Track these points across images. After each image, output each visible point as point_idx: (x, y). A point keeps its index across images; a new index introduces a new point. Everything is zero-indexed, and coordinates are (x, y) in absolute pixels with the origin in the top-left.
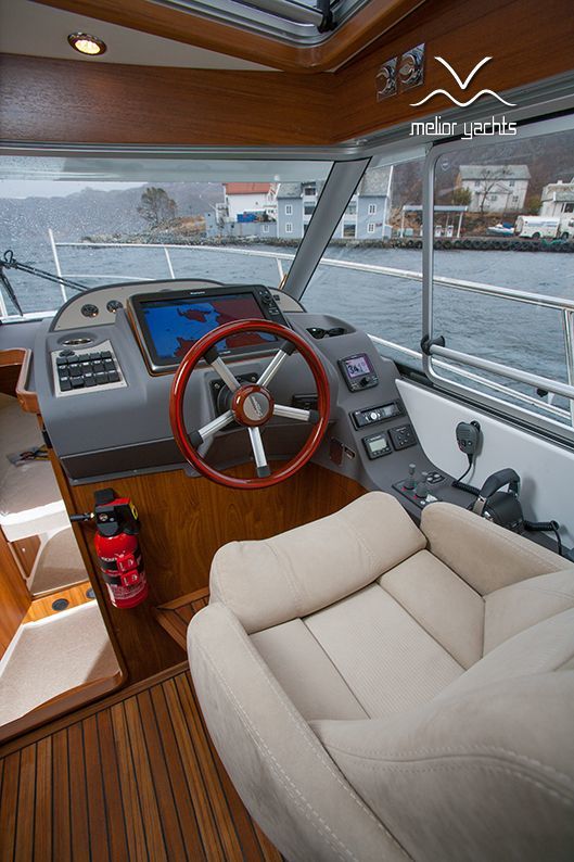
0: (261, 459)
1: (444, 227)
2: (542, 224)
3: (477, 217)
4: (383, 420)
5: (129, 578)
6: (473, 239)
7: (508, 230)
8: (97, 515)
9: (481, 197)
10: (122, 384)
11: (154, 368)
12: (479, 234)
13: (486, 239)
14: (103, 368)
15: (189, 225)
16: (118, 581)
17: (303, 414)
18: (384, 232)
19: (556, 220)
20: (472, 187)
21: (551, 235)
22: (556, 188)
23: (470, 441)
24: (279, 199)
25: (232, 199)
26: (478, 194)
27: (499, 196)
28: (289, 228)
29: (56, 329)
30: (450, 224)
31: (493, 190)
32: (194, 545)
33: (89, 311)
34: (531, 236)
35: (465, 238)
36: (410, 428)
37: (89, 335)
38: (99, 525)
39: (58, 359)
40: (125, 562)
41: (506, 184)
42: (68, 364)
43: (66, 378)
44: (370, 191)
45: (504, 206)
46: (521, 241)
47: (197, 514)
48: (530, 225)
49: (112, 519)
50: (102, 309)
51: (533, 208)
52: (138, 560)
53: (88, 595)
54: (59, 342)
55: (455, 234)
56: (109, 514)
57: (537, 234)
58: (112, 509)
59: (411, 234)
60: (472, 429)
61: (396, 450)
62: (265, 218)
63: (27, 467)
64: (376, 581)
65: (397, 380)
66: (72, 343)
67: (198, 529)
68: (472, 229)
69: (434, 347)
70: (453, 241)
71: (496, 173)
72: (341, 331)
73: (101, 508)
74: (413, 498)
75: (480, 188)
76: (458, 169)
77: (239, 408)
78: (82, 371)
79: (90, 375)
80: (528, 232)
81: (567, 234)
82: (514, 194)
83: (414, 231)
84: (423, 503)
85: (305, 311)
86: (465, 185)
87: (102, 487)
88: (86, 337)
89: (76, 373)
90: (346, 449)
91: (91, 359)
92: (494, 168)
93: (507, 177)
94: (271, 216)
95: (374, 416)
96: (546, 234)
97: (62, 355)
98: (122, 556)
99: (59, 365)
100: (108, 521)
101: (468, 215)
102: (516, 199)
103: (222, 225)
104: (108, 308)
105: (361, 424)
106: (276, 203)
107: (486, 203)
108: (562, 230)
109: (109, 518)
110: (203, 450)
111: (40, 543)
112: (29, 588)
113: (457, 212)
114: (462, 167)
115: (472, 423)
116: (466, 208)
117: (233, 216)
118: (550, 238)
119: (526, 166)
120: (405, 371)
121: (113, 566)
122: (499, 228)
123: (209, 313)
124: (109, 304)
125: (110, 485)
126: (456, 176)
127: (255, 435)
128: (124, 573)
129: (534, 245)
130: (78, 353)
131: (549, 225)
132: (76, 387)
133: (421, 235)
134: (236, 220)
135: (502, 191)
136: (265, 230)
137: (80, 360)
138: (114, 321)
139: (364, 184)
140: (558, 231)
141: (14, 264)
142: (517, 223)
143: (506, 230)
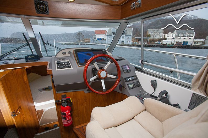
0: (104, 87)
1: (144, 42)
2: (167, 42)
3: (152, 40)
4: (132, 80)
5: (68, 118)
6: (151, 45)
7: (160, 43)
8: (62, 101)
9: (153, 36)
10: (72, 68)
11: (79, 65)
12: (153, 44)
13: (155, 45)
14: (67, 65)
15: (87, 40)
16: (65, 119)
17: (114, 77)
18: (131, 43)
19: (171, 41)
20: (151, 34)
21: (170, 44)
23: (154, 84)
24: (107, 35)
25: (96, 35)
26: (152, 35)
27: (157, 36)
28: (109, 42)
29: (56, 57)
30: (146, 41)
31: (156, 34)
32: (84, 111)
33: (64, 53)
34: (165, 44)
35: (150, 44)
36: (139, 82)
37: (64, 58)
38: (62, 103)
40: (68, 113)
41: (159, 33)
42: (59, 63)
43: (59, 66)
44: (127, 34)
45: (158, 38)
46: (163, 45)
47: (86, 102)
48: (165, 42)
49: (66, 102)
50: (67, 53)
51: (165, 38)
52: (71, 113)
54: (57, 59)
55: (147, 44)
56: (65, 101)
57: (166, 44)
58: (66, 99)
59: (137, 43)
60: (155, 81)
61: (136, 87)
62: (104, 39)
63: (43, 92)
64: (133, 118)
65: (135, 71)
66: (60, 60)
67: (86, 106)
68: (151, 43)
69: (144, 63)
70: (147, 45)
72: (122, 60)
73: (63, 99)
74: (141, 98)
75: (153, 34)
76: (147, 30)
77: (99, 74)
79: (64, 66)
81: (173, 44)
84: (143, 100)
85: (113, 56)
86: (149, 33)
87: (64, 94)
88: (63, 59)
89: (61, 66)
90: (123, 87)
91: (65, 63)
92: (155, 30)
93: (159, 32)
94: (105, 39)
95: (130, 79)
96: (169, 44)
97: (58, 62)
98: (67, 112)
99: (57, 64)
100: (64, 102)
101: (150, 40)
102: (161, 36)
103: (94, 40)
105: (127, 80)
106: (106, 36)
107: (154, 37)
108: (172, 43)
109: (65, 102)
110: (90, 84)
111: (43, 112)
112: (39, 124)
113: (147, 39)
114: (148, 29)
115: (155, 80)
116: (150, 38)
117: (97, 39)
118: (169, 45)
120: (137, 69)
121: (65, 114)
122: (157, 42)
123: (92, 54)
124: (69, 52)
125: (65, 94)
127: (103, 82)
128: (67, 116)
129: (165, 46)
130: (61, 62)
131: (169, 42)
132: (61, 68)
133: (139, 43)
134: (97, 40)
135: (158, 35)
136: (103, 42)
137: (62, 63)
138: (69, 56)
139: (126, 33)
140: (171, 43)
141: (48, 44)
142: (162, 41)
143: (159, 43)
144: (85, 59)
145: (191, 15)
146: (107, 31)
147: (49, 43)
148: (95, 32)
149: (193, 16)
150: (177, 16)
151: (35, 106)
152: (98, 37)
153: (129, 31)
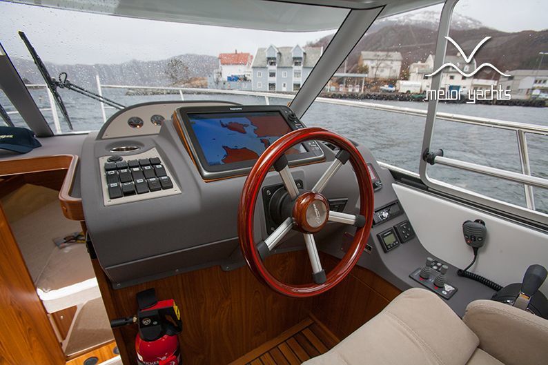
1: (354, 86)
2: (410, 86)
3: (373, 80)
6: (371, 93)
9: (375, 70)
10: (176, 190)
11: (206, 173)
12: (375, 91)
13: (379, 93)
14: (152, 175)
15: (197, 82)
19: (419, 83)
20: (369, 64)
21: (417, 92)
22: (418, 66)
24: (253, 67)
25: (224, 67)
26: (373, 68)
27: (385, 69)
28: (260, 86)
29: (103, 137)
30: (357, 84)
31: (382, 65)
33: (135, 123)
34: (405, 92)
35: (367, 92)
36: (408, 223)
37: (135, 143)
38: (141, 329)
39: (106, 164)
41: (389, 63)
42: (117, 169)
43: (115, 185)
45: (388, 75)
46: (399, 95)
47: (229, 302)
48: (405, 86)
49: (155, 323)
50: (147, 121)
51: (405, 76)
53: (115, 352)
54: (107, 148)
55: (360, 90)
56: (153, 318)
57: (408, 92)
58: (156, 313)
59: (334, 90)
61: (403, 243)
62: (245, 79)
63: (69, 249)
65: (393, 184)
66: (119, 150)
67: (228, 315)
68: (370, 88)
70: (360, 94)
71: (383, 56)
73: (145, 312)
74: (434, 288)
75: (374, 64)
76: (360, 53)
78: (133, 176)
79: (142, 181)
80: (403, 90)
81: (425, 91)
82: (394, 68)
83: (336, 89)
84: (445, 293)
86: (365, 63)
88: (132, 145)
89: (126, 179)
91: (140, 164)
92: (380, 54)
93: (389, 58)
94: (249, 78)
95: (385, 214)
96: (414, 91)
97: (110, 160)
99: (107, 170)
100: (151, 324)
101: (367, 80)
102: (395, 71)
103: (217, 82)
104: (152, 121)
105: (376, 221)
106: (252, 70)
107: (378, 73)
108: (423, 89)
109: (153, 321)
111: (76, 310)
112: (64, 350)
113: (361, 77)
114: (362, 52)
116: (366, 75)
117: (225, 78)
119: (399, 53)
122: (386, 87)
123: (248, 126)
124: (153, 117)
126: (359, 57)
127: (311, 241)
129: (405, 98)
130: (126, 159)
131: (415, 86)
132: (127, 194)
133: (340, 90)
134: (227, 80)
135: (386, 66)
136: (244, 85)
137: (130, 166)
138: (158, 132)
139: (305, 60)
140: (421, 91)
141: (68, 85)
142: (397, 84)
143: (391, 89)
144: (225, 148)
145: (466, 17)
146: (252, 57)
147: (71, 82)
148: (219, 58)
149: (470, 19)
150: (433, 18)
151: (41, 301)
152: (228, 71)
153: (313, 55)
